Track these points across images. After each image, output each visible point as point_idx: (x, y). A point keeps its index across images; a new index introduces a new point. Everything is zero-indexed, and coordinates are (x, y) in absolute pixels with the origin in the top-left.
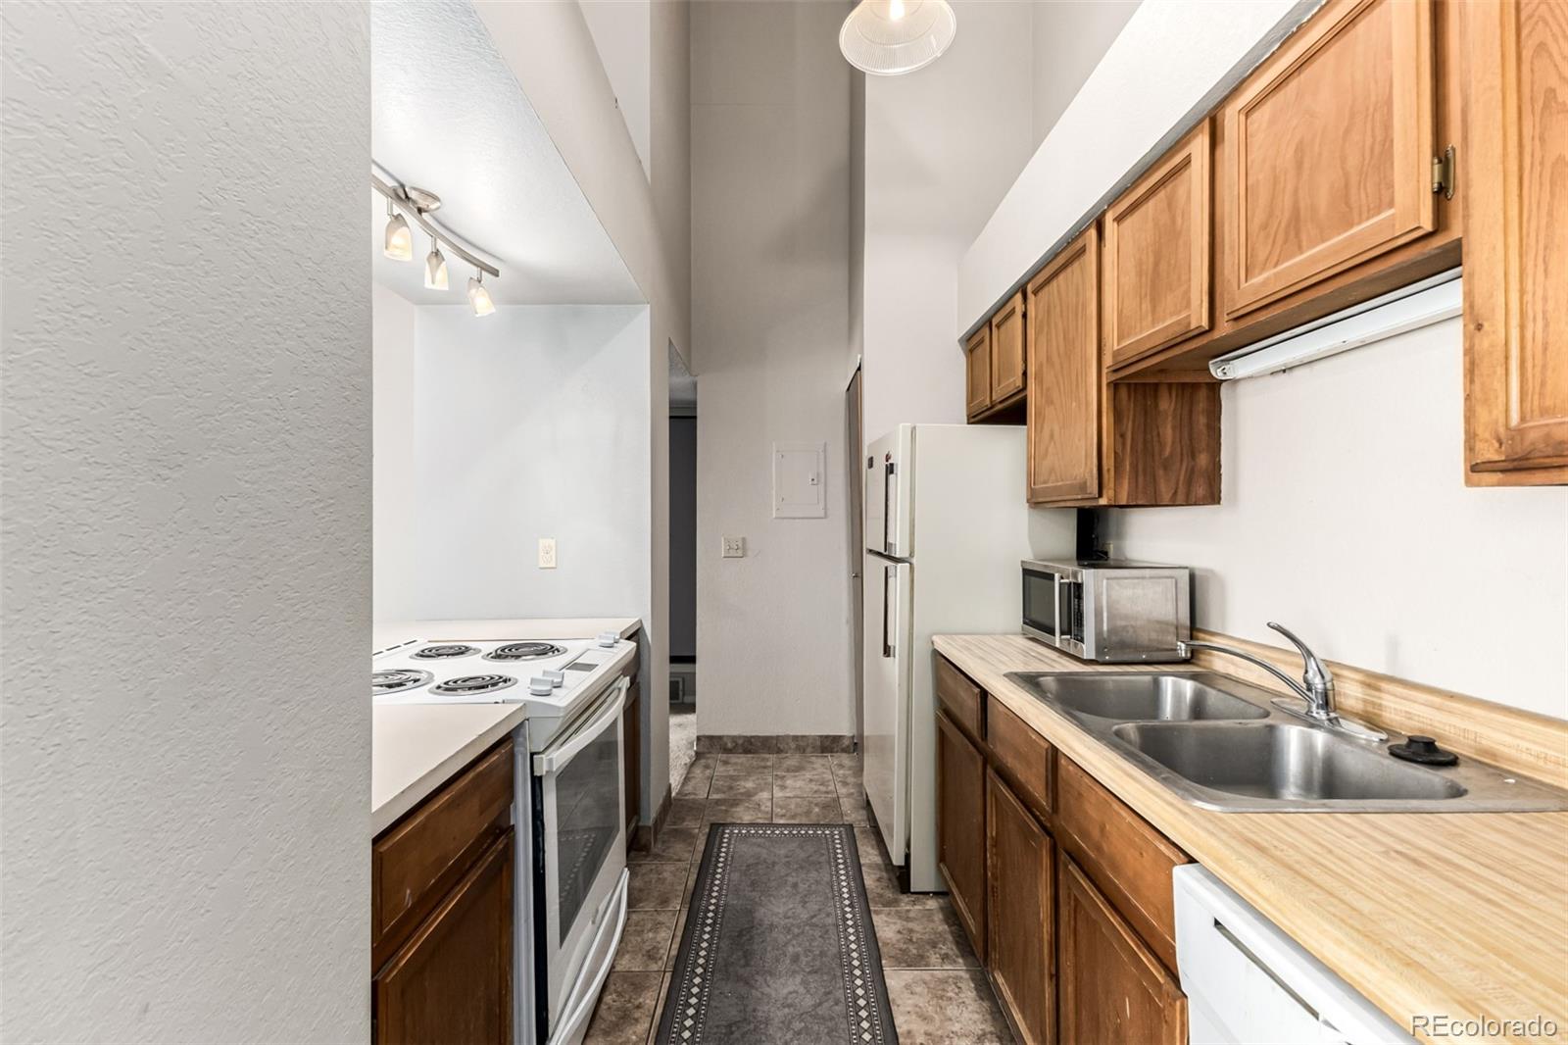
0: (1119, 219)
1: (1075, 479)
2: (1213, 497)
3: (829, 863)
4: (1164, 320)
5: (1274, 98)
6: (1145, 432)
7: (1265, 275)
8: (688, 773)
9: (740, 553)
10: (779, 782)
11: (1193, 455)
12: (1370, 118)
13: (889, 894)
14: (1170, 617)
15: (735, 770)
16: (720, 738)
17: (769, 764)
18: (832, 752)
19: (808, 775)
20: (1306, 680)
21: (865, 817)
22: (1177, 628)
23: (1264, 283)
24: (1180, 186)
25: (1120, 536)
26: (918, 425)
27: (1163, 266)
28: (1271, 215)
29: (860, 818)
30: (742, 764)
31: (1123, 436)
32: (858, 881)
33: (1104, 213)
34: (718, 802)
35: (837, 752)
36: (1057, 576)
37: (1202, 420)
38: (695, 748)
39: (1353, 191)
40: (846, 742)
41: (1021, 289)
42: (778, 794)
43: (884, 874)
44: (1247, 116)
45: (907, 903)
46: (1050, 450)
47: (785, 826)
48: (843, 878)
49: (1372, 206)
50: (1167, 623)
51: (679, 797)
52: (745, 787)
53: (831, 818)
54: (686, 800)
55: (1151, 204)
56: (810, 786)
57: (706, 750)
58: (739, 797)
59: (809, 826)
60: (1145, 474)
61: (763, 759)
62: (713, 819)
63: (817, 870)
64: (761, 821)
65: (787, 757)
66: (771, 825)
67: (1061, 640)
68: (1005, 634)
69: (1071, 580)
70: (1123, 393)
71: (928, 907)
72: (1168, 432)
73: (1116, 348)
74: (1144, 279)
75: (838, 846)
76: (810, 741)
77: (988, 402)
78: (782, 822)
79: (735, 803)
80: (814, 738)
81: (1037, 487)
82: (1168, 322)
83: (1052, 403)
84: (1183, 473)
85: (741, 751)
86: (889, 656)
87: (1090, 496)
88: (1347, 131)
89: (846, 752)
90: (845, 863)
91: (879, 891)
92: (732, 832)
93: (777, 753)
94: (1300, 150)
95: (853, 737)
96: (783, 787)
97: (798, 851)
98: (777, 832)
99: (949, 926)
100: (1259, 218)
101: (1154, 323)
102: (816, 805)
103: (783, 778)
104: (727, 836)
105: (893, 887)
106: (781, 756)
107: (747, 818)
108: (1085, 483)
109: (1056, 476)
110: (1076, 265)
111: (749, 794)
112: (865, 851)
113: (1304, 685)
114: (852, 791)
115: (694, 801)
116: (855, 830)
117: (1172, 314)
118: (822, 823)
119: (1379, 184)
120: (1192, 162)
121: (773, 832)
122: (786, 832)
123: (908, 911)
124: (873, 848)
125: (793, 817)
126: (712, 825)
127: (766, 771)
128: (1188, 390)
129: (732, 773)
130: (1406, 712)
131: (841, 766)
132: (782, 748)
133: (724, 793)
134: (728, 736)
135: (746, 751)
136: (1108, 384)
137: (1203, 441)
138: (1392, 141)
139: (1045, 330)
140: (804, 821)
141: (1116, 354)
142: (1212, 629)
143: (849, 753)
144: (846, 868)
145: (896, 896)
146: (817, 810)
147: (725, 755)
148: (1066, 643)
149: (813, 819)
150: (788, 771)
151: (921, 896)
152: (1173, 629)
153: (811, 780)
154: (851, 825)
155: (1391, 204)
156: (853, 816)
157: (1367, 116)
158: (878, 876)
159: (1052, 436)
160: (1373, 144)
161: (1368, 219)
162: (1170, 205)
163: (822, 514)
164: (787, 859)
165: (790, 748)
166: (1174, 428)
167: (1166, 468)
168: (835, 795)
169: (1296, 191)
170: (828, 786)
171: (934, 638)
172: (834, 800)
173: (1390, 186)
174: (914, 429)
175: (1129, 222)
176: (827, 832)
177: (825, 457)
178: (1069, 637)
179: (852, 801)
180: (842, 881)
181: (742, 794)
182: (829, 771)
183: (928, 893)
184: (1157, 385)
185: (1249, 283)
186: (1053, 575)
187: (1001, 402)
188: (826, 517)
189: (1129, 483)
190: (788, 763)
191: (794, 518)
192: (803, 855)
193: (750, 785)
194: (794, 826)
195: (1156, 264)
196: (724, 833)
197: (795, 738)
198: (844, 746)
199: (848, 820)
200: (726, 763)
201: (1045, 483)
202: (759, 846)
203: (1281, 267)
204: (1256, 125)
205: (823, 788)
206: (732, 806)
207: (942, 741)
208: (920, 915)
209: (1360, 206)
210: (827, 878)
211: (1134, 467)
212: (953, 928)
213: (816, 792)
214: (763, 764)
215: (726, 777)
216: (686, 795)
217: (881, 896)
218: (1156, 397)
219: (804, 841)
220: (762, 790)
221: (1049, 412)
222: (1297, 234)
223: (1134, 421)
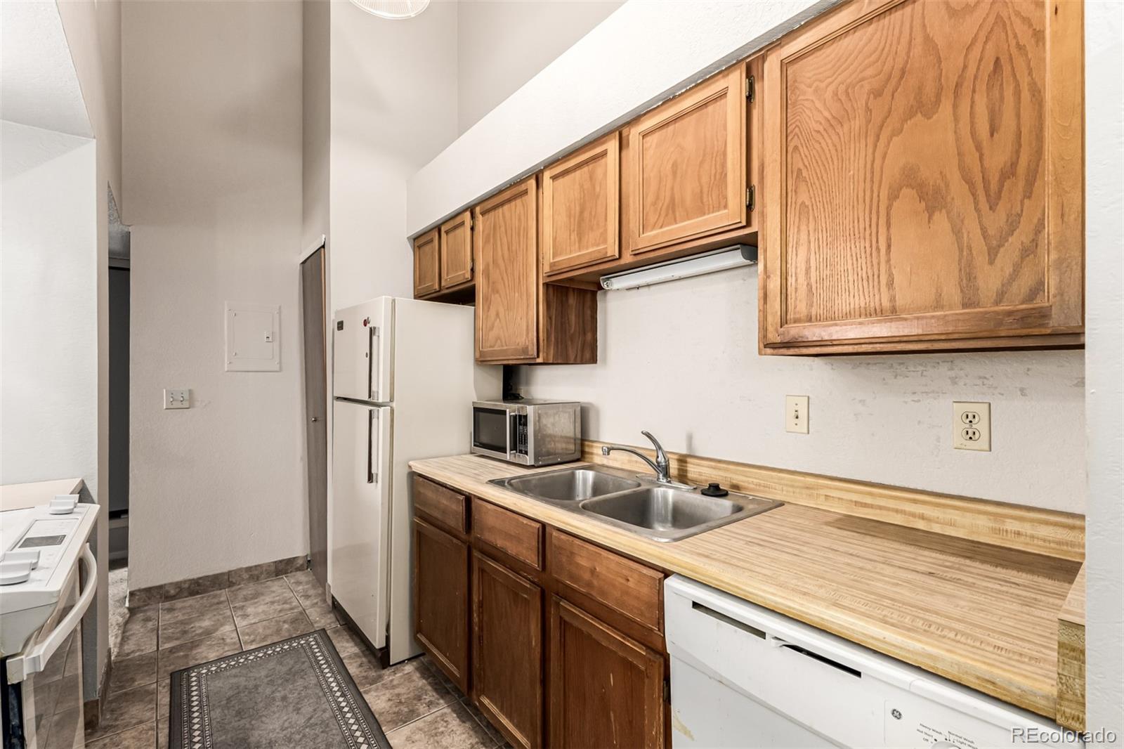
0: (554, 178)
1: (518, 344)
2: (593, 360)
3: (312, 667)
4: (587, 248)
5: (660, 132)
6: (562, 318)
7: (654, 232)
8: (124, 632)
9: (186, 404)
10: (240, 613)
11: (585, 334)
12: (714, 159)
13: (373, 674)
14: (571, 434)
15: (183, 614)
16: (161, 587)
17: (222, 599)
18: (286, 573)
19: (268, 599)
20: (657, 462)
21: (334, 619)
22: (575, 440)
23: (655, 236)
24: (598, 167)
25: (528, 383)
26: (396, 298)
27: (586, 214)
28: (658, 198)
29: (329, 621)
30: (191, 606)
31: (550, 318)
32: (344, 673)
33: (542, 171)
34: (171, 651)
35: (291, 572)
36: (508, 410)
37: (588, 312)
38: (127, 605)
39: (705, 196)
40: (300, 562)
41: (471, 209)
42: (241, 623)
43: (364, 659)
44: (643, 136)
45: (389, 675)
46: (496, 324)
47: (258, 649)
48: (329, 675)
49: (715, 206)
50: (570, 438)
51: (120, 659)
52: (200, 627)
53: (302, 629)
54: (130, 660)
55: (578, 173)
56: (273, 607)
57: (141, 604)
58: (197, 638)
59: (283, 642)
60: (562, 344)
61: (215, 596)
62: (171, 668)
63: (301, 678)
64: (230, 653)
65: (240, 589)
66: (242, 653)
67: (510, 454)
68: (459, 455)
69: (517, 413)
70: (551, 290)
71: (406, 672)
72: (573, 318)
73: (552, 261)
74: (572, 220)
75: (317, 650)
76: (264, 569)
77: (437, 287)
78: (253, 647)
79: (194, 645)
80: (269, 565)
81: (485, 350)
82: (590, 250)
83: (498, 292)
84: (580, 342)
85: (186, 594)
86: (372, 482)
87: (531, 357)
88: (702, 163)
89: (300, 570)
90: (327, 662)
91: (365, 674)
92: (199, 674)
93: (229, 587)
94: (675, 165)
95: (307, 556)
96: (245, 616)
97: (279, 667)
98: (251, 658)
99: (426, 679)
100: (650, 199)
101: (580, 249)
102: (284, 622)
103: (242, 608)
104: (194, 679)
105: (374, 667)
106: (233, 589)
107: (212, 656)
108: (527, 348)
109: (501, 342)
110: (518, 201)
111: (208, 633)
112: (342, 647)
113: (656, 464)
114: (315, 601)
115: (141, 658)
116: (328, 632)
117: (593, 245)
118: (294, 636)
119: (719, 195)
120: (608, 155)
121: (246, 659)
122: (261, 655)
123: (392, 681)
124: (348, 642)
125: (264, 639)
126: (172, 675)
127: (221, 606)
128: (581, 292)
129: (181, 617)
130: (699, 472)
131: (298, 583)
132: (234, 581)
133: (177, 639)
134: (171, 584)
135: (192, 593)
136: (543, 284)
137: (588, 327)
138: (726, 174)
139: (492, 241)
140: (276, 639)
141: (552, 265)
142: (591, 439)
143: (303, 570)
144: (329, 666)
145: (378, 673)
146: (286, 626)
147: (166, 603)
148: (513, 456)
149: (285, 635)
150: (246, 599)
151: (398, 666)
152: (573, 441)
153: (273, 603)
154: (324, 630)
155: (726, 207)
156: (323, 621)
157: (712, 157)
158: (359, 663)
159: (497, 315)
160: (716, 173)
161: (713, 212)
162: (591, 178)
163: (277, 368)
164: (269, 679)
165: (243, 580)
166: (576, 316)
167: (572, 341)
168: (300, 609)
169: (672, 189)
170: (291, 602)
171: (411, 463)
172: (301, 613)
173: (725, 198)
174: (394, 300)
175: (561, 181)
176: (302, 642)
177: (280, 320)
178: (515, 451)
179: (318, 610)
180: (329, 678)
181: (200, 635)
182: (288, 591)
183: (404, 661)
184: (567, 287)
185: (645, 235)
186: (505, 411)
187: (447, 288)
188: (281, 370)
189: (554, 349)
190: (245, 593)
191: (248, 372)
192: (284, 669)
193: (206, 623)
194: (266, 647)
195: (582, 212)
196: (189, 677)
197: (249, 569)
198: (298, 565)
199: (318, 626)
200: (170, 610)
201: (491, 347)
202: (235, 676)
203: (665, 229)
204: (649, 144)
205: (287, 606)
206: (191, 649)
207: (420, 540)
208: (402, 680)
209: (709, 205)
210: (313, 681)
211: (556, 339)
212: (429, 680)
213: (280, 611)
214: (215, 601)
215: (176, 623)
216: (128, 654)
217: (366, 678)
218: (567, 296)
219: (281, 658)
220: (222, 625)
221: (495, 298)
222: (674, 212)
223: (556, 310)
